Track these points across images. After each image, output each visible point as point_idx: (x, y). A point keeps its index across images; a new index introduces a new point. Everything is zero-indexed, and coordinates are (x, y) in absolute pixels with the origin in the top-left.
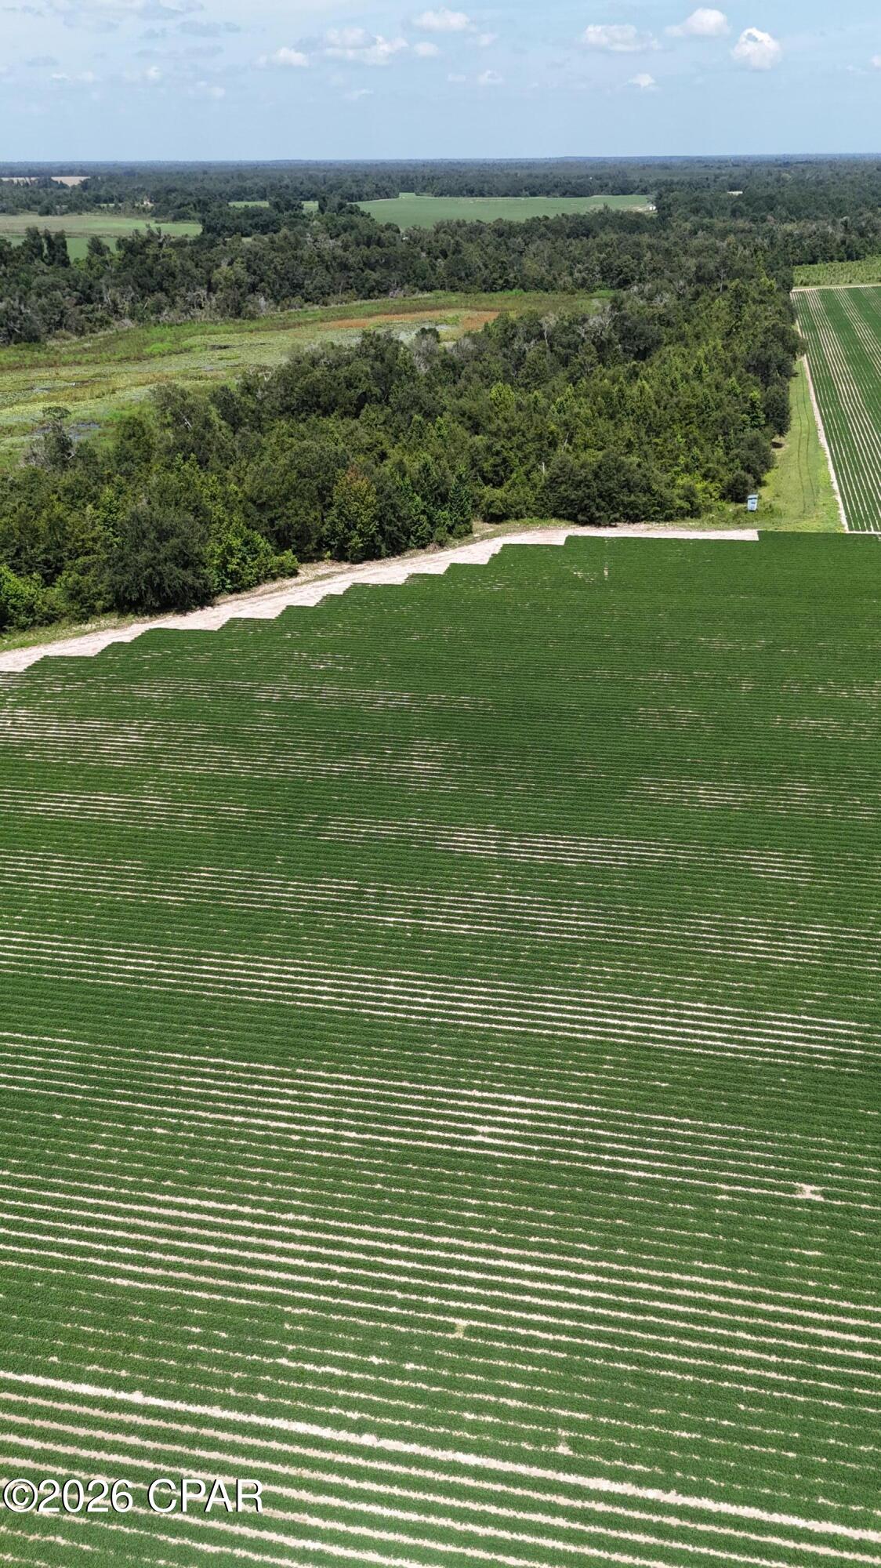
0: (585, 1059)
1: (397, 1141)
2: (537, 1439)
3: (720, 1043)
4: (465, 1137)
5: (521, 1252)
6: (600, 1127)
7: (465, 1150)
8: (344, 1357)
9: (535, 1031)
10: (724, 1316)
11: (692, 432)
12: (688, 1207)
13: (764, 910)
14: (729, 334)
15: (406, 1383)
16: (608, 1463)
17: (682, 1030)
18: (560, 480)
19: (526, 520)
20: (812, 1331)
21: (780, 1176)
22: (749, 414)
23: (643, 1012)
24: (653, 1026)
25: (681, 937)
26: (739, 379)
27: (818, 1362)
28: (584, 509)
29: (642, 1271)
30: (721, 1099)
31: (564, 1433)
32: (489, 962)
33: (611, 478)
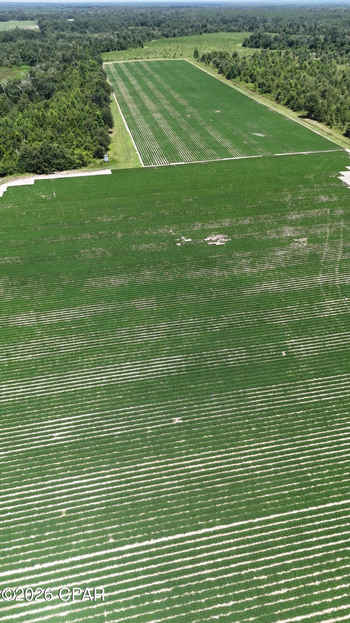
0: (90, 396)
1: (22, 450)
2: (101, 541)
3: (137, 376)
4: (49, 440)
5: (81, 476)
6: (101, 420)
7: (50, 445)
8: (19, 540)
9: (68, 390)
10: (157, 473)
11: (76, 130)
12: (138, 439)
13: (143, 322)
14: (82, 85)
15: (47, 540)
16: (128, 539)
17: (123, 374)
18: (26, 156)
19: (15, 175)
20: (186, 468)
21: (167, 418)
22: (97, 121)
23: (108, 371)
24: (112, 376)
25: (116, 339)
26: (90, 106)
27: (190, 478)
28: (39, 168)
29: (126, 467)
30: (142, 396)
31: (110, 535)
32: (43, 368)
33: (47, 154)
